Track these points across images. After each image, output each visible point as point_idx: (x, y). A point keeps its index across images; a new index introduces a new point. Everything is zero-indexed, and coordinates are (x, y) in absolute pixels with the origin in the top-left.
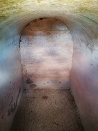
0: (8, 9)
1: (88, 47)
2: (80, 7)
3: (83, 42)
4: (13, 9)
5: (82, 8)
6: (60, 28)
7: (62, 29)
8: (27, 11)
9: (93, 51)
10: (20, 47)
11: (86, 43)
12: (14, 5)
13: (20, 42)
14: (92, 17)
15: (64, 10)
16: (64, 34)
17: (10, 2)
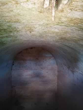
0: (7, 37)
1: (70, 70)
2: (60, 37)
3: (66, 65)
4: (10, 37)
5: (62, 38)
6: (46, 55)
7: (48, 56)
8: (21, 39)
9: (74, 73)
10: (12, 69)
11: (68, 67)
12: (12, 34)
13: (13, 66)
14: (70, 45)
15: (49, 40)
16: (49, 59)
17: (9, 31)
